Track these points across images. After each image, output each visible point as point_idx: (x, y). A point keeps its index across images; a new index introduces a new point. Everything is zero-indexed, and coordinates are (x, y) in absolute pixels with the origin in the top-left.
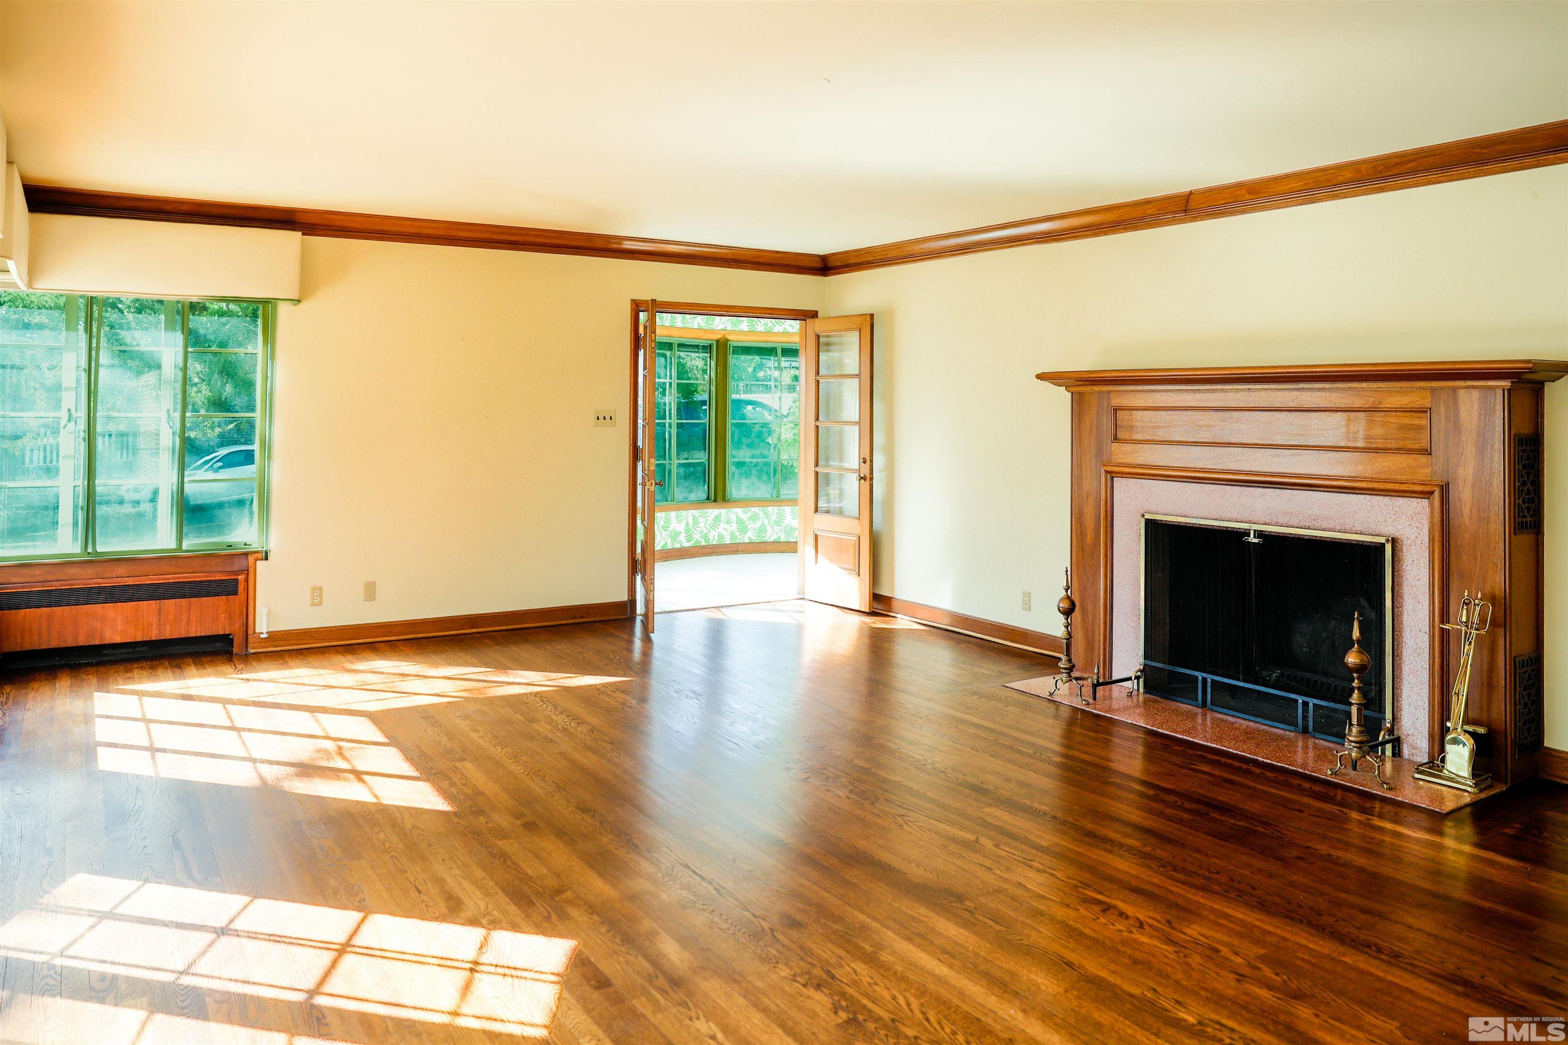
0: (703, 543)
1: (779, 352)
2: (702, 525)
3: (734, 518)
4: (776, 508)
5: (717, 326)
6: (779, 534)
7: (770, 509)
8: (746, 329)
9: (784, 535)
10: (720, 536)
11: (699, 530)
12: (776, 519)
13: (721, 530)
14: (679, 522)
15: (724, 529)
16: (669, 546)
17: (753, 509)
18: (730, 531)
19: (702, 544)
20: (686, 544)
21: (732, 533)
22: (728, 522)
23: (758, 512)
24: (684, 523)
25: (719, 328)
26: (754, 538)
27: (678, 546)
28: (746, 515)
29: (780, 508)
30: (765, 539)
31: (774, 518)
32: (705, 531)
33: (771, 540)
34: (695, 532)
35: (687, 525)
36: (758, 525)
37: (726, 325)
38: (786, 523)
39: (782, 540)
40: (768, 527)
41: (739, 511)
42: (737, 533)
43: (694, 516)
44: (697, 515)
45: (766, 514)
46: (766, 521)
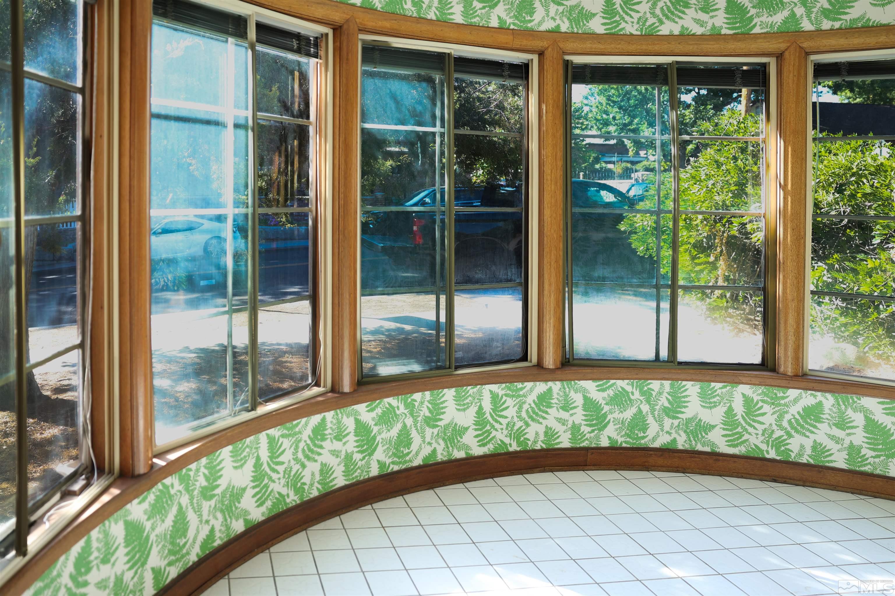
0: (514, 447)
1: (674, 76)
2: (511, 412)
3: (578, 399)
4: (667, 384)
5: (540, 24)
6: (674, 435)
7: (655, 385)
8: (600, 30)
9: (684, 436)
10: (549, 433)
11: (504, 421)
12: (667, 404)
13: (551, 422)
14: (463, 408)
15: (559, 420)
16: (441, 456)
17: (620, 383)
18: (570, 423)
19: (511, 449)
20: (478, 451)
21: (575, 429)
22: (566, 407)
23: (629, 388)
24: (472, 411)
25: (543, 28)
26: (620, 440)
27: (460, 454)
28: (605, 394)
29: (677, 384)
30: (643, 443)
31: (663, 402)
32: (519, 424)
33: (657, 444)
34: (497, 426)
35: (480, 412)
36: (629, 414)
37: (558, 22)
38: (688, 413)
39: (680, 447)
40: (650, 420)
41: (589, 385)
42: (585, 429)
43: (494, 397)
44: (501, 393)
45: (647, 395)
46: (645, 408)
